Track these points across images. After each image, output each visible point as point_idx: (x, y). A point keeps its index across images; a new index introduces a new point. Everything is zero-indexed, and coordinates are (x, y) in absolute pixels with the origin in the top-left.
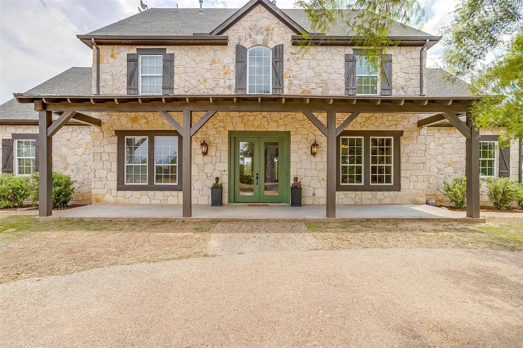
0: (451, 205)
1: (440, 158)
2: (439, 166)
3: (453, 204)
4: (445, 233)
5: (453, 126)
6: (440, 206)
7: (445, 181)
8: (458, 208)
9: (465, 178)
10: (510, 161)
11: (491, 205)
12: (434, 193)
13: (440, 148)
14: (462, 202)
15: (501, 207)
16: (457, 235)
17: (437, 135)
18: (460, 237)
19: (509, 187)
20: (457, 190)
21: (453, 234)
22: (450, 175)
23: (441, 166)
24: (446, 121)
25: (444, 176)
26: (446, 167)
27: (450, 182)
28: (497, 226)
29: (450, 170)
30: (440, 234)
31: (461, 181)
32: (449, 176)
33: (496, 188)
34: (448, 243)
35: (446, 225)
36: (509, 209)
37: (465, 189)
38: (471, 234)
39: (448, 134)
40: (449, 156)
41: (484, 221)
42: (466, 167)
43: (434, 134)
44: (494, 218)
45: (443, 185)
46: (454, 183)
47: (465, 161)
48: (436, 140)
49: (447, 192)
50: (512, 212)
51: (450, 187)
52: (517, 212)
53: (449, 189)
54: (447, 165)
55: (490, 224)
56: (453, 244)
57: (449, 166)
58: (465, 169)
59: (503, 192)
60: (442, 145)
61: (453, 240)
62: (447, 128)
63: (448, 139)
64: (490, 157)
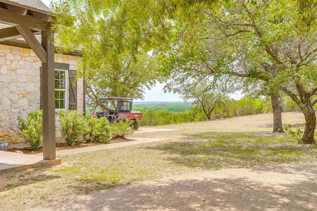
0: (26, 147)
1: (13, 87)
2: (12, 96)
3: (28, 146)
4: (22, 188)
5: (30, 48)
6: (14, 150)
7: (19, 117)
8: (33, 150)
9: (41, 112)
10: (77, 93)
11: (64, 141)
12: (6, 133)
13: (13, 73)
14: (38, 142)
15: (71, 143)
16: (34, 187)
17: (10, 56)
18: (39, 189)
19: (78, 120)
20: (32, 127)
21: (31, 186)
22: (25, 108)
23: (14, 97)
24: (20, 39)
25: (18, 109)
26: (20, 99)
27: (25, 118)
28: (72, 166)
29: (24, 102)
30: (16, 190)
31: (36, 116)
32: (24, 110)
33: (68, 122)
34: (26, 201)
35: (22, 176)
36: (78, 144)
37: (40, 125)
38: (49, 182)
39: (22, 56)
40: (23, 85)
41: (59, 162)
42: (41, 99)
43: (6, 54)
44: (67, 157)
45: (17, 122)
46: (29, 119)
47: (39, 91)
48: (8, 62)
49: (22, 131)
50: (79, 146)
51: (25, 123)
52: (84, 146)
53: (23, 127)
54: (21, 96)
55: (64, 164)
56: (32, 202)
57: (23, 97)
58: (39, 101)
59: (73, 126)
60: (15, 70)
61: (32, 195)
62: (21, 48)
63: (22, 63)
64: (62, 88)
